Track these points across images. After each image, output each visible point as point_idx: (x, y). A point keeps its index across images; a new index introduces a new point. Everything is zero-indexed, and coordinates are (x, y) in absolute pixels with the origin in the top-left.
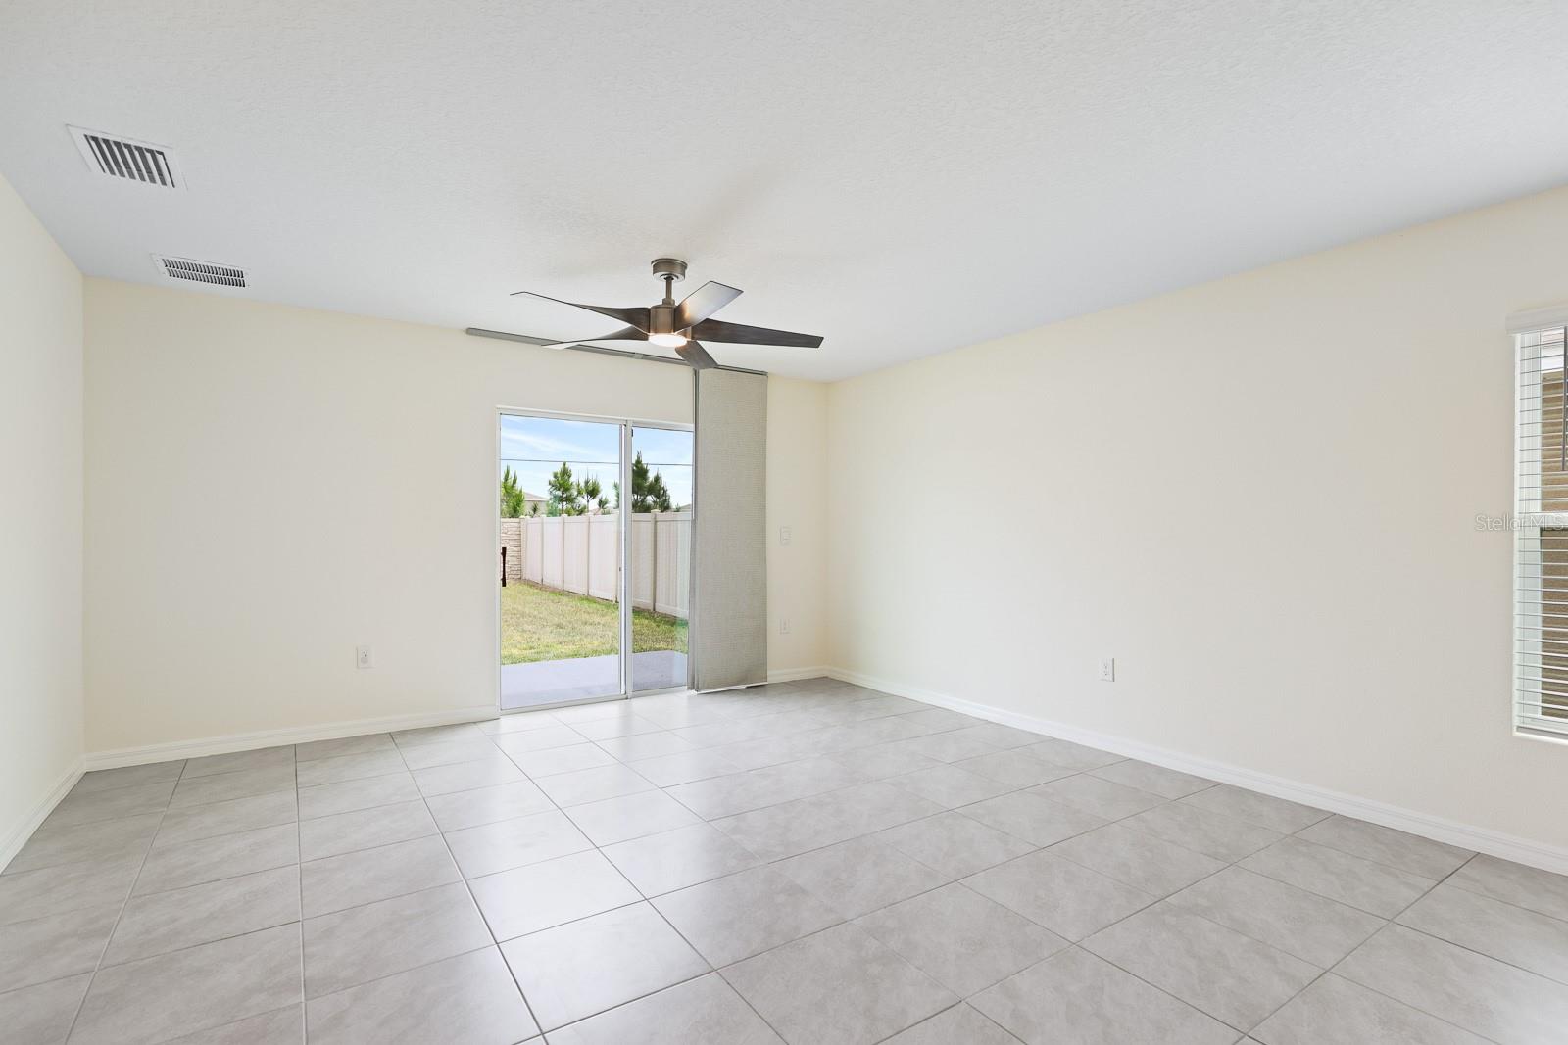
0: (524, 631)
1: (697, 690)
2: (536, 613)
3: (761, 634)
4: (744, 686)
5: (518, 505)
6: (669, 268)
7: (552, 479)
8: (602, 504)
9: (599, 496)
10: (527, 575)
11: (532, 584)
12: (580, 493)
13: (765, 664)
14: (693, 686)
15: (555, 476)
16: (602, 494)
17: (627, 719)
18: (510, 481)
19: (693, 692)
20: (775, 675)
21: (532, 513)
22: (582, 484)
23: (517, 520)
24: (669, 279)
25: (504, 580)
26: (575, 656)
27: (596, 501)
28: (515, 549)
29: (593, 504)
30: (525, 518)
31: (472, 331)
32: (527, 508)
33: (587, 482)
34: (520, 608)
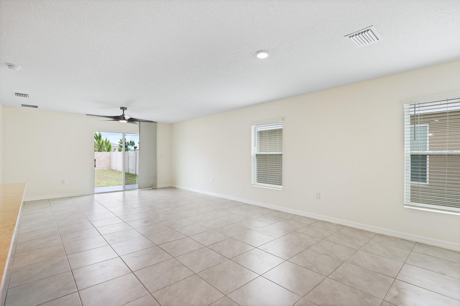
0: (107, 181)
1: (140, 189)
2: (112, 177)
3: (155, 177)
4: (151, 188)
5: (110, 148)
6: (123, 109)
7: (120, 141)
8: (135, 148)
9: (134, 145)
10: (112, 168)
11: (113, 170)
12: (128, 145)
13: (156, 184)
14: (139, 188)
15: (121, 140)
16: (135, 145)
17: (124, 195)
18: (107, 141)
19: (139, 190)
20: (159, 186)
21: (114, 150)
22: (129, 142)
23: (110, 152)
24: (123, 111)
25: (95, 166)
26: (118, 185)
27: (133, 147)
28: (109, 161)
29: (133, 148)
30: (112, 152)
31: (87, 115)
32: (112, 149)
33: (131, 142)
34: (108, 176)
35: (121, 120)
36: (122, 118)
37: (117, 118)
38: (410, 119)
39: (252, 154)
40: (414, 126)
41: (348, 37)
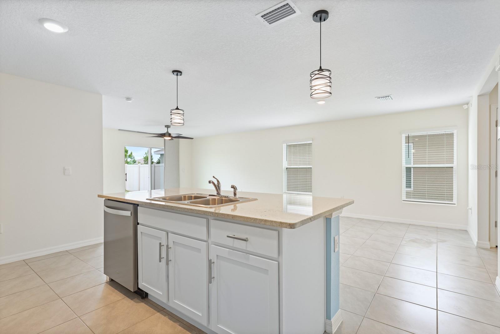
6: (168, 127)
25: (126, 180)
31: (119, 130)
35: (166, 137)
36: (167, 134)
37: (162, 135)
38: (405, 140)
39: (284, 167)
40: (408, 145)
41: (377, 98)
